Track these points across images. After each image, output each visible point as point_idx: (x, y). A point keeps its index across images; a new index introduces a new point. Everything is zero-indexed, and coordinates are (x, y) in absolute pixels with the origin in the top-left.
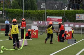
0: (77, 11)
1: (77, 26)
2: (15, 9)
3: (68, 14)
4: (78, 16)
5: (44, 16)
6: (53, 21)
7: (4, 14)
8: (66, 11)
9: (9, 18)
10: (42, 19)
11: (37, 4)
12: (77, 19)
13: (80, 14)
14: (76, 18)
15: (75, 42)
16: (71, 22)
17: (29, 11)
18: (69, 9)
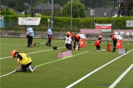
0: (127, 17)
1: (128, 34)
2: (63, 17)
3: (118, 21)
4: (129, 22)
5: (93, 24)
6: (102, 28)
7: (52, 22)
8: (116, 18)
9: (57, 26)
10: (91, 26)
11: (86, 11)
12: (127, 26)
13: (131, 21)
15: (126, 52)
16: (121, 29)
17: (78, 19)
18: (119, 16)
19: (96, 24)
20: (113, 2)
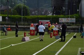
2: (15, 16)
3: (53, 18)
4: (61, 20)
9: (12, 22)
13: (62, 18)
14: (60, 21)
18: (53, 15)
19: (40, 21)
20: (48, 5)
